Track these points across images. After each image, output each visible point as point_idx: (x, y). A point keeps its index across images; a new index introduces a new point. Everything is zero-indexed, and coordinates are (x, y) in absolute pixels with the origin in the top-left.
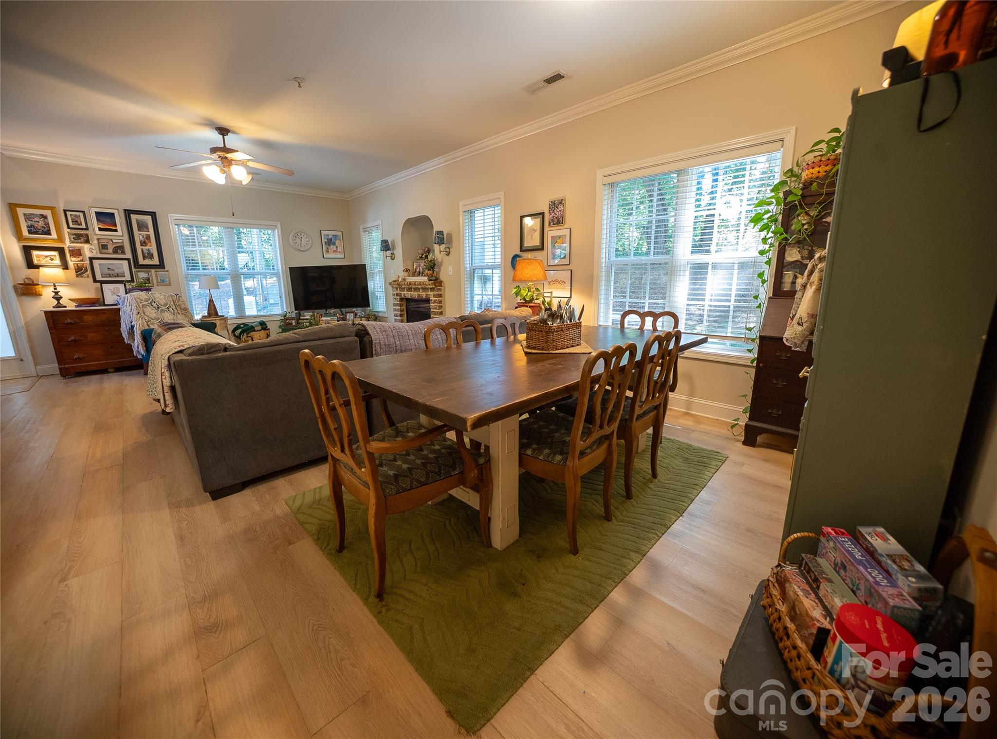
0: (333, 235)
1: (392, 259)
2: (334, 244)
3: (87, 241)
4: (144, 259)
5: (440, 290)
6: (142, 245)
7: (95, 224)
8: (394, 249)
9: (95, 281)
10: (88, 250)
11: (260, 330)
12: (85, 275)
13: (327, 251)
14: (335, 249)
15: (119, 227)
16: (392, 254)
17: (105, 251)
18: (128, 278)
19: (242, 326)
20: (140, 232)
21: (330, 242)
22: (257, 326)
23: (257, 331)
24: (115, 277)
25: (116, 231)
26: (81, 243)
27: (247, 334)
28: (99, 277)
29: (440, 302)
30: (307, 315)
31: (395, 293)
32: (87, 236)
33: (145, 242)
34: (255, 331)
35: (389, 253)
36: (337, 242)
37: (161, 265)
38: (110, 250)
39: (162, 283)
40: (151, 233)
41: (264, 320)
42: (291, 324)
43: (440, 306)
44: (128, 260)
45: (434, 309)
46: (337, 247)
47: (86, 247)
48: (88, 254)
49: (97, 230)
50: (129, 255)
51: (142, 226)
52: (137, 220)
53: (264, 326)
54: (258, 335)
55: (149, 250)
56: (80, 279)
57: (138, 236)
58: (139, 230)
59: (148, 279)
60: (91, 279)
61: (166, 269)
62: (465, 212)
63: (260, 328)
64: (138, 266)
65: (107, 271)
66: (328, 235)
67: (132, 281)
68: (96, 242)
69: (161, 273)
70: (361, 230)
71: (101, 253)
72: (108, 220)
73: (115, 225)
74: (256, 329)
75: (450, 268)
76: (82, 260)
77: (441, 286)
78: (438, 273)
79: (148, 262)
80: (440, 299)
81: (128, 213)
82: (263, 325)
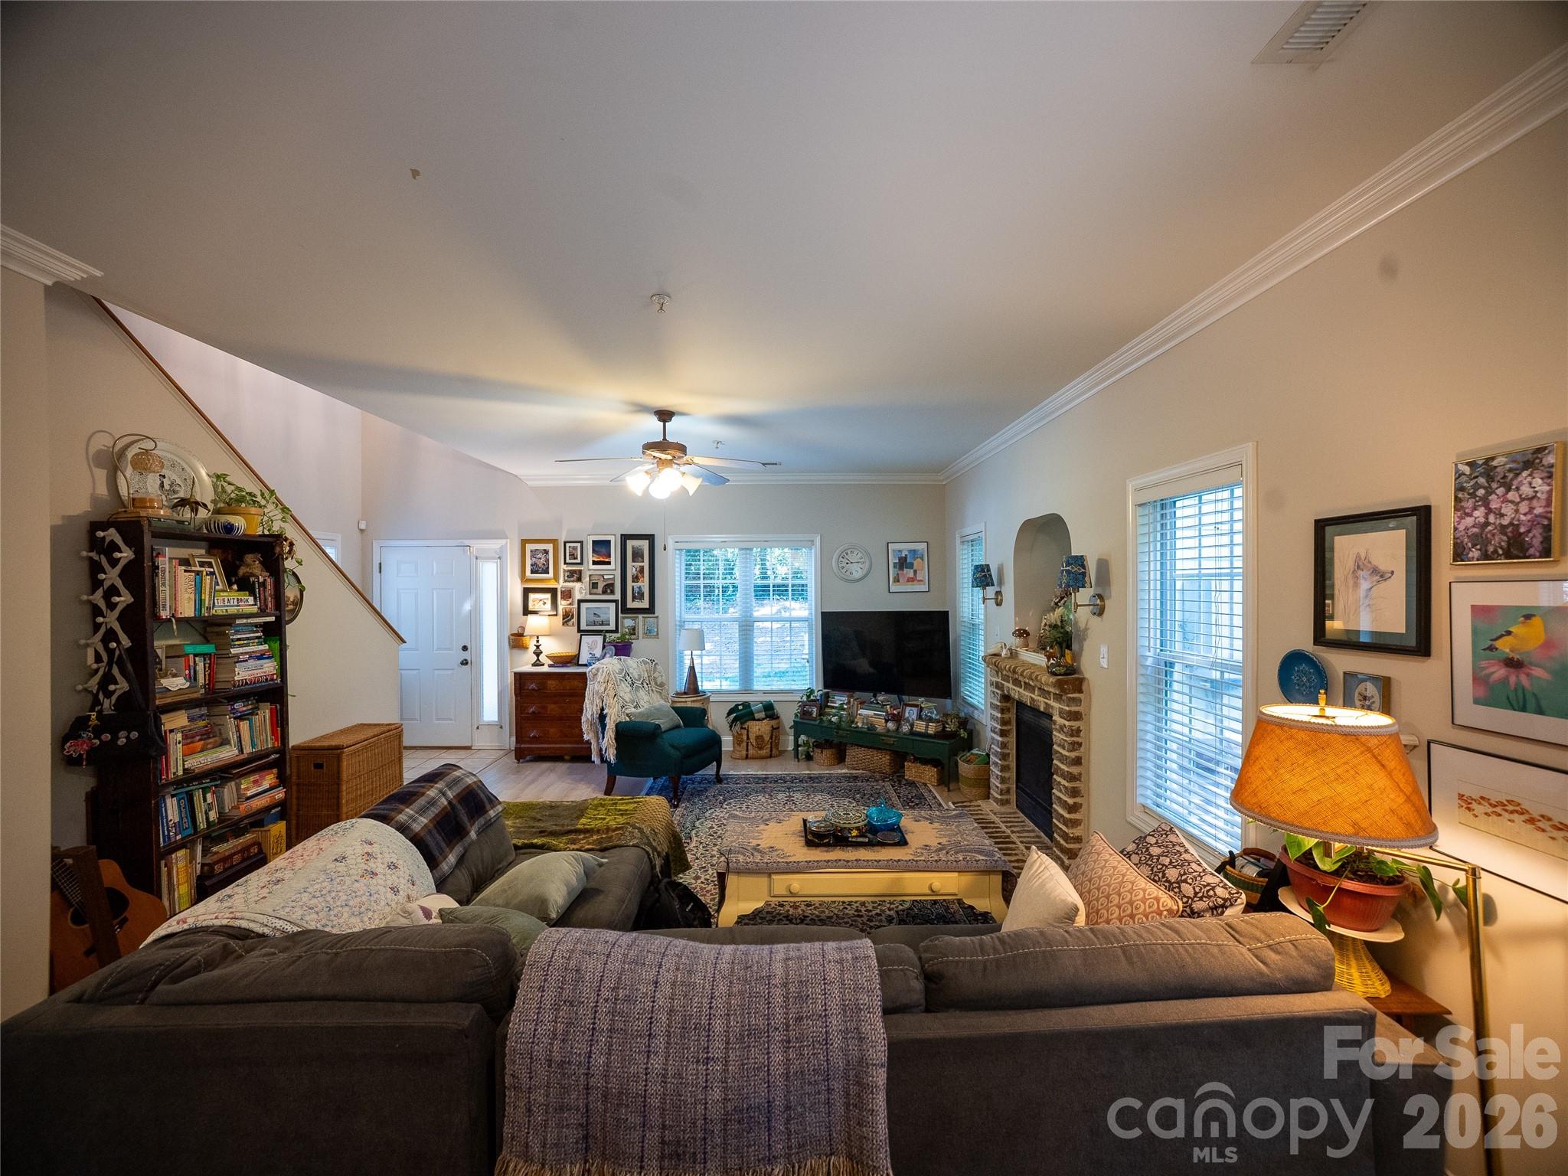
0: (910, 551)
1: (997, 605)
2: (911, 566)
3: (579, 580)
4: (633, 601)
5: (1077, 701)
6: (633, 582)
7: (590, 556)
8: (1001, 583)
9: (579, 630)
10: (580, 590)
11: (763, 719)
12: (570, 623)
13: (897, 580)
14: (911, 574)
15: (612, 559)
16: (998, 593)
17: (595, 591)
18: (612, 627)
19: (740, 707)
20: (634, 564)
21: (903, 563)
22: (758, 712)
23: (759, 720)
24: (600, 625)
25: (609, 563)
26: (573, 581)
27: (742, 724)
28: (583, 627)
29: (1077, 732)
30: (839, 699)
31: (994, 679)
32: (580, 572)
33: (637, 577)
34: (754, 719)
35: (991, 591)
36: (917, 563)
37: (651, 610)
38: (600, 589)
39: (648, 634)
40: (646, 564)
41: (771, 698)
42: (811, 713)
43: (1073, 743)
44: (616, 601)
45: (1059, 745)
46: (915, 572)
47: (577, 585)
48: (577, 596)
49: (591, 562)
50: (617, 596)
51: (637, 555)
52: (633, 548)
53: (770, 713)
54: (757, 728)
55: (640, 588)
56: (566, 628)
57: (631, 571)
58: (633, 561)
59: (634, 629)
60: (575, 628)
61: (656, 615)
62: (1141, 505)
63: (762, 715)
64: (626, 610)
65: (593, 618)
66: (900, 551)
67: (616, 631)
68: (588, 579)
69: (650, 619)
70: (958, 541)
71: (590, 594)
72: (603, 550)
73: (609, 556)
74: (757, 716)
75: (1104, 650)
76: (570, 604)
77: (1080, 691)
78: (1076, 657)
79: (637, 605)
80: (1075, 724)
81: (625, 538)
82: (769, 709)
